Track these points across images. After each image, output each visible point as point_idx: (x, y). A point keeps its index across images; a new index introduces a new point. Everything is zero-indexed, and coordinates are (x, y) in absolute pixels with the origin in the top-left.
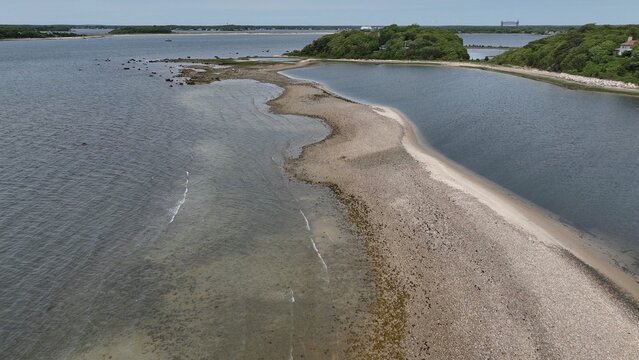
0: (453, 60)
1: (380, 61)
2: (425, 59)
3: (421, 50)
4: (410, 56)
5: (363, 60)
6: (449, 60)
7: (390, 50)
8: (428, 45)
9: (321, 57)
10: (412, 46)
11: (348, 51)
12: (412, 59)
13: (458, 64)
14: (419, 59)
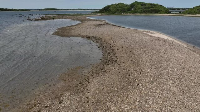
0: (164, 13)
1: (132, 14)
2: (151, 13)
3: (149, 9)
4: (145, 12)
5: (124, 14)
6: (162, 13)
7: (136, 9)
8: (152, 7)
9: (107, 13)
10: (145, 8)
11: (118, 10)
12: (146, 13)
13: (167, 15)
14: (149, 13)
